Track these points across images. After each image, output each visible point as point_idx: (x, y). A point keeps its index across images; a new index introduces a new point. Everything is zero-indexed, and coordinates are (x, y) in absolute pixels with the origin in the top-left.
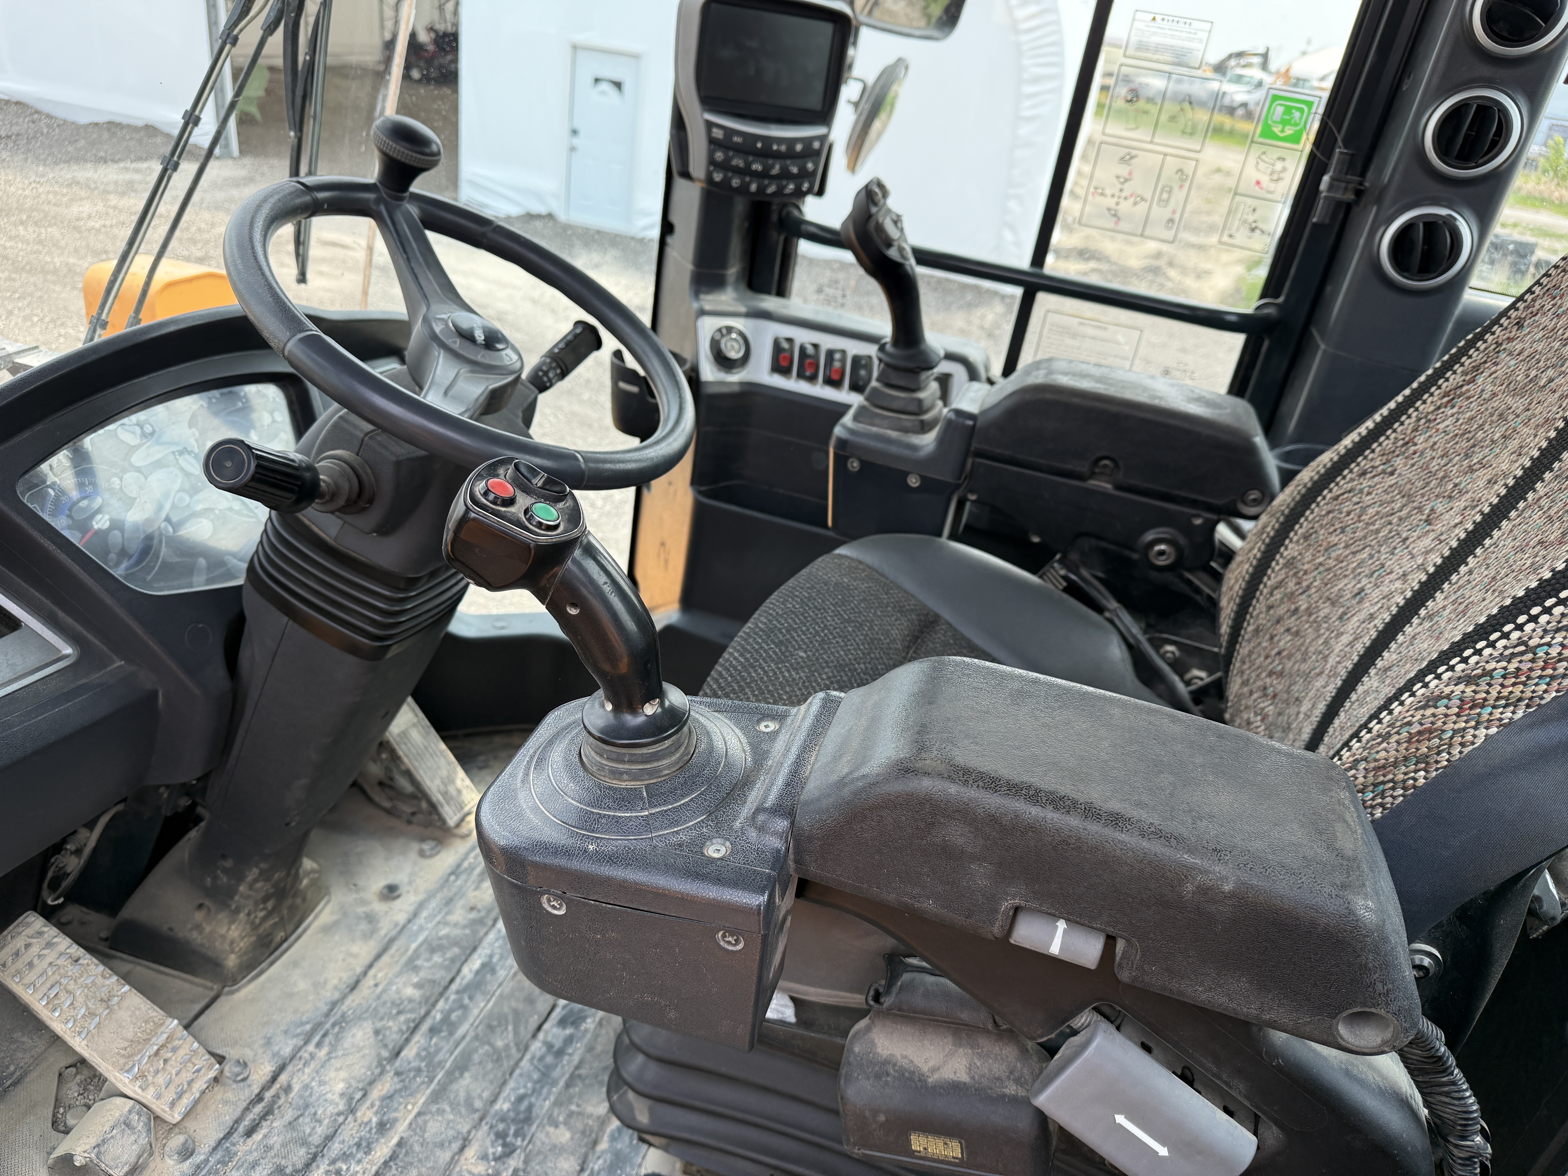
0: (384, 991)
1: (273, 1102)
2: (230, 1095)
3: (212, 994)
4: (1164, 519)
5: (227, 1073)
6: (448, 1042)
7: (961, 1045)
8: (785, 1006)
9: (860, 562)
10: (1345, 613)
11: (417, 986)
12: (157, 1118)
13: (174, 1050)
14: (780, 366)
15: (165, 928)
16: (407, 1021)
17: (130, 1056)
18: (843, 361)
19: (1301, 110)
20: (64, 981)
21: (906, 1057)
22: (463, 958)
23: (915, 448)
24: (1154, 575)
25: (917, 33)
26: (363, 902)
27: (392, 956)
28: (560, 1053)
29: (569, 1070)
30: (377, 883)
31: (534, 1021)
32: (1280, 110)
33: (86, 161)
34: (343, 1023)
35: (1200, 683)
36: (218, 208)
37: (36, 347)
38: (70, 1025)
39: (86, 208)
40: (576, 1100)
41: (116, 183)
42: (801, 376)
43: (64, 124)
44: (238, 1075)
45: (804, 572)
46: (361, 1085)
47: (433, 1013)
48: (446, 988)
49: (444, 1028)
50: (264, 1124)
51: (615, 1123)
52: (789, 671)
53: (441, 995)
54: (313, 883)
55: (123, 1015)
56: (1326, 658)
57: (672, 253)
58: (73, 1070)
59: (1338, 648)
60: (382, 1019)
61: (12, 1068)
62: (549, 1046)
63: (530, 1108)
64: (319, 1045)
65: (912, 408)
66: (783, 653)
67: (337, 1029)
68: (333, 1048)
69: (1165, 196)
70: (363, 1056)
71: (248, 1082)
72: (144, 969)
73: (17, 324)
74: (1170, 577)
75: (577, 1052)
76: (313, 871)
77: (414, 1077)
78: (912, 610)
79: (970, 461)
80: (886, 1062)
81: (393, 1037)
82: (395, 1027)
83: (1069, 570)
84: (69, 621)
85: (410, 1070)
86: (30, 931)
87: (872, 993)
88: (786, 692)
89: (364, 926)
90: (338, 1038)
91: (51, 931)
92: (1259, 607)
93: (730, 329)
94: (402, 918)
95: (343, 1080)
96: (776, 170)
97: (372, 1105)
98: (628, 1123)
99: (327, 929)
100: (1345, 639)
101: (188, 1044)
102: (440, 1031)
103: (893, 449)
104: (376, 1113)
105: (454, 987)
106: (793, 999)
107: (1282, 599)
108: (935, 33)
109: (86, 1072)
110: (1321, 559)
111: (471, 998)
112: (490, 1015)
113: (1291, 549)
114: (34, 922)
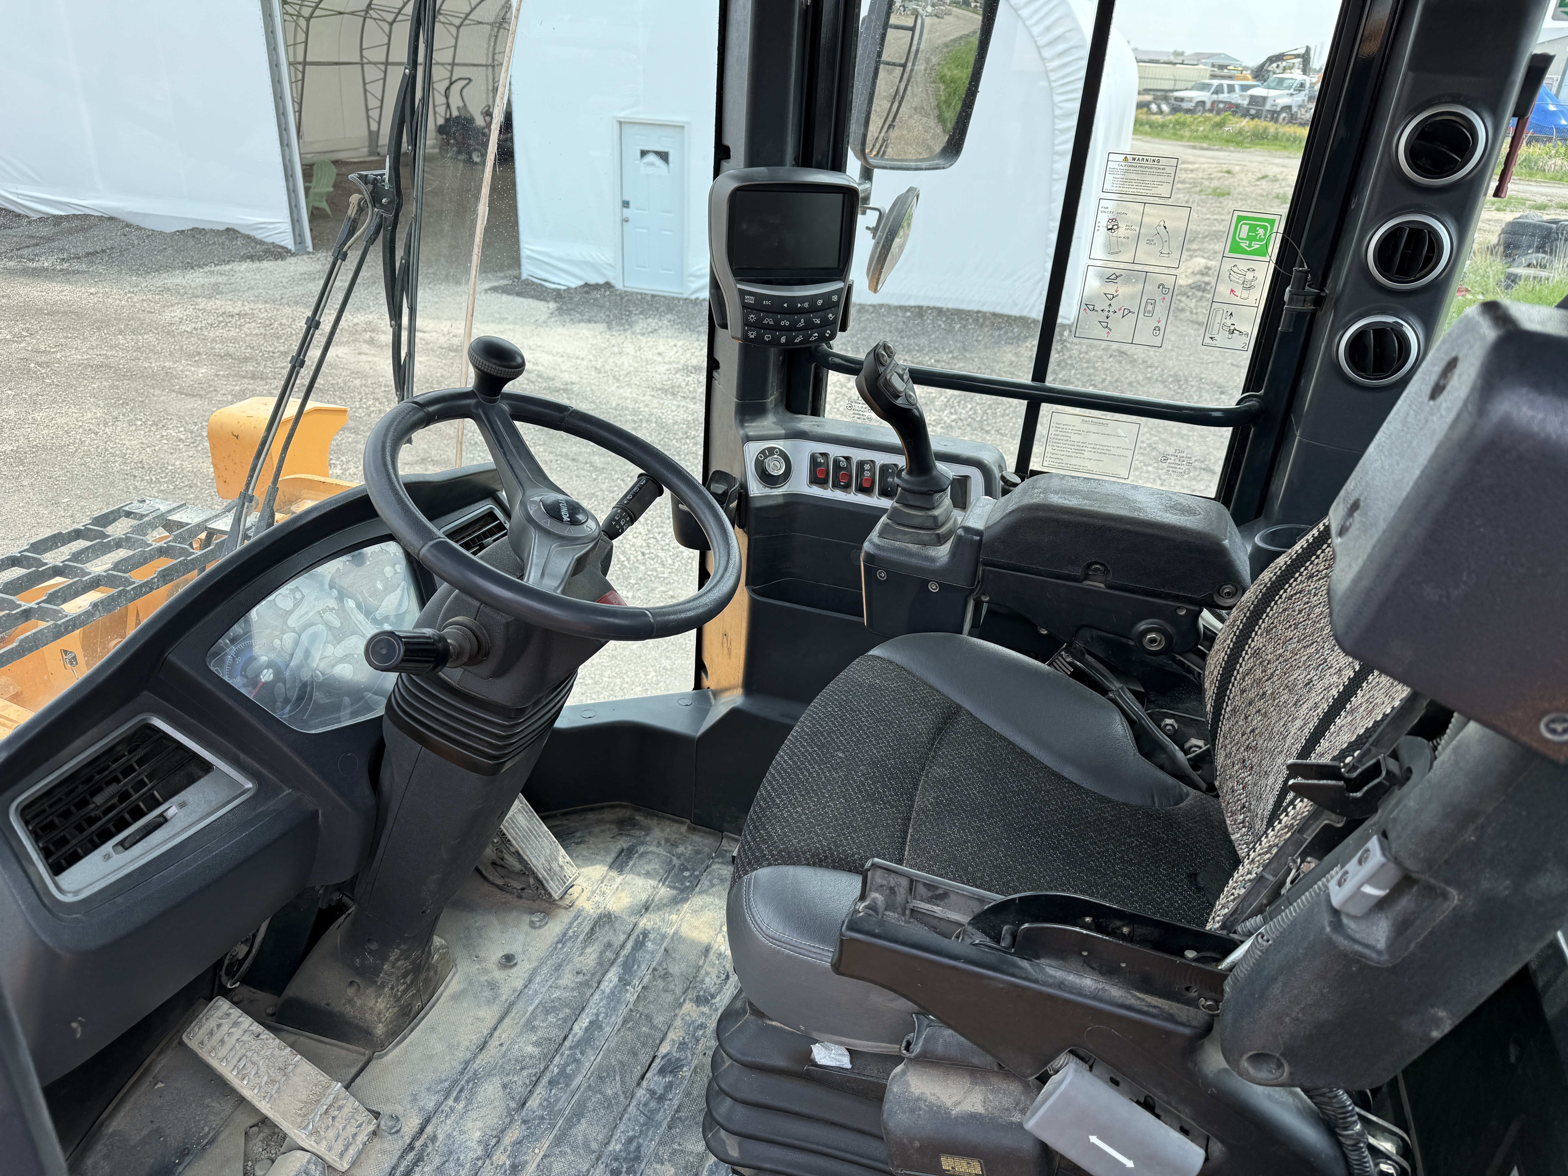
0: (508, 1050)
1: (423, 1150)
2: (386, 1146)
3: (365, 1058)
4: (1151, 612)
5: (383, 1127)
6: (565, 1092)
7: (976, 1084)
8: (843, 1055)
9: (891, 662)
10: (1298, 701)
11: (537, 1044)
12: (329, 1167)
13: (340, 1108)
14: (817, 478)
15: (323, 1003)
16: (530, 1075)
17: (305, 1115)
18: (872, 470)
19: (1265, 228)
20: (249, 1054)
21: (934, 1095)
22: (574, 1018)
23: (932, 560)
24: (1149, 658)
25: (924, 165)
26: (485, 971)
27: (513, 1019)
28: (661, 1099)
29: (670, 1114)
30: (496, 954)
31: (638, 1071)
32: (1245, 229)
33: (174, 268)
34: (475, 1079)
35: (1199, 751)
36: (297, 303)
37: (185, 504)
38: (256, 1091)
39: (178, 313)
40: (677, 1140)
41: (203, 286)
42: (836, 486)
43: (153, 234)
44: (392, 1128)
45: (842, 675)
46: (494, 1133)
47: (551, 1067)
48: (561, 1045)
49: (561, 1081)
50: (417, 1169)
51: (713, 1159)
52: (829, 771)
53: (557, 1051)
54: (443, 957)
55: (297, 1080)
56: (1285, 738)
57: (718, 386)
58: (256, 1128)
59: (1293, 730)
60: (508, 1074)
61: (206, 1129)
62: (652, 1093)
63: (639, 1148)
64: (456, 1100)
65: (929, 523)
66: (824, 755)
67: (470, 1085)
68: (469, 1102)
69: (1150, 307)
70: (495, 1108)
71: (400, 1134)
72: (307, 1039)
73: (122, 429)
74: (1164, 660)
75: (676, 1097)
76: (442, 947)
77: (539, 1125)
78: (936, 704)
79: (981, 569)
80: (918, 1099)
81: (519, 1090)
82: (520, 1081)
83: (1075, 657)
84: (249, 760)
85: (534, 1119)
86: (219, 1013)
87: (904, 1044)
88: (828, 791)
89: (487, 993)
90: (473, 1093)
91: (236, 1012)
92: (1234, 690)
93: (771, 451)
94: (519, 984)
95: (479, 1129)
96: (802, 323)
97: (505, 1150)
98: (723, 1159)
99: (456, 997)
100: (1298, 723)
101: (350, 1104)
102: (558, 1083)
103: (914, 561)
104: (509, 1156)
105: (567, 1044)
106: (848, 1050)
107: (1252, 684)
108: (941, 162)
109: (267, 1131)
110: (1281, 651)
111: (582, 1053)
112: (600, 1067)
113: (1257, 641)
114: (223, 1005)
